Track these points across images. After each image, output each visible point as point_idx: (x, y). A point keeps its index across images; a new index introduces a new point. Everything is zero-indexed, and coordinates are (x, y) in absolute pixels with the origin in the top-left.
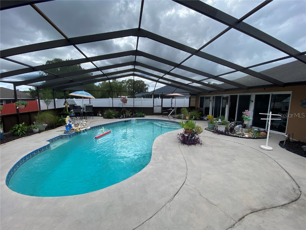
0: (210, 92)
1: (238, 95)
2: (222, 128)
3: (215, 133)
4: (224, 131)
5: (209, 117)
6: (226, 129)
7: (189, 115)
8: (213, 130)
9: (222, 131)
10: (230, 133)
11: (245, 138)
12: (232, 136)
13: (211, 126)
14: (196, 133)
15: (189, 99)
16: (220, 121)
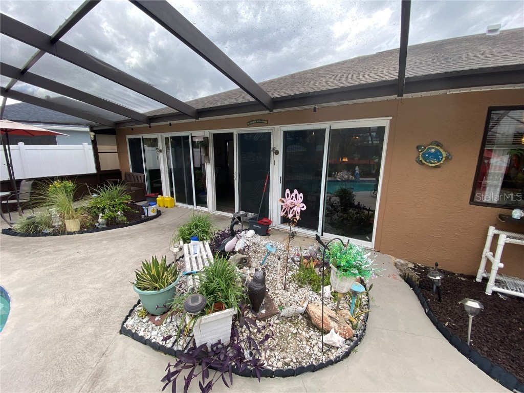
0: (151, 119)
1: (236, 131)
4: (226, 338)
5: (163, 201)
9: (215, 341)
15: (91, 147)
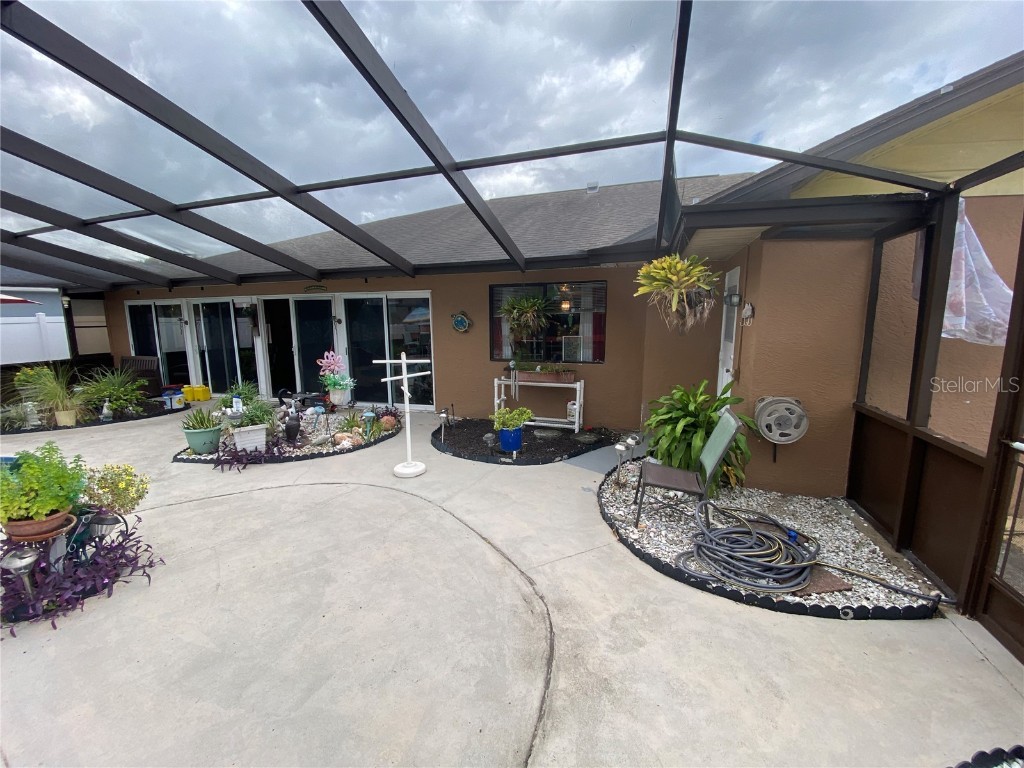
0: (174, 284)
1: (292, 298)
2: (253, 439)
3: (226, 467)
4: (262, 448)
5: (193, 392)
6: (270, 433)
7: (77, 401)
8: (215, 456)
9: (253, 449)
10: (288, 450)
11: (342, 452)
12: (298, 458)
13: (203, 437)
14: (101, 516)
15: (62, 319)
16: (238, 406)
